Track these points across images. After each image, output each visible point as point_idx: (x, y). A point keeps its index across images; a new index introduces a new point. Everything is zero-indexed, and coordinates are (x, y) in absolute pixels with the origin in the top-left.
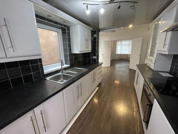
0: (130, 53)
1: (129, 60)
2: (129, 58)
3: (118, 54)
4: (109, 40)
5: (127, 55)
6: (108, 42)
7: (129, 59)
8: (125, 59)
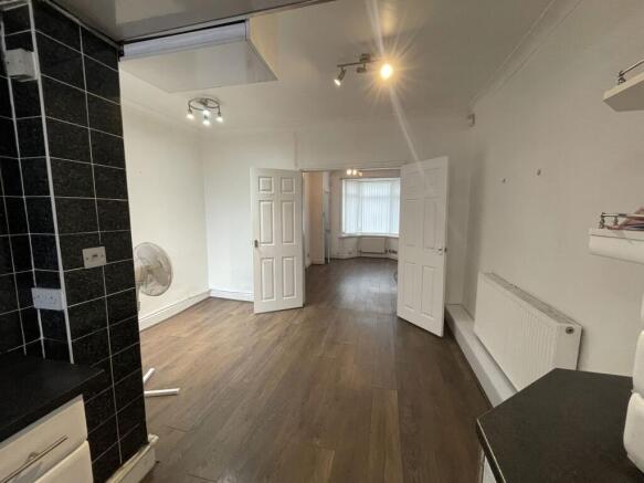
0: (395, 231)
1: (396, 261)
2: (395, 252)
3: (350, 237)
4: (292, 167)
5: (387, 239)
6: (283, 175)
7: (393, 256)
8: (379, 256)
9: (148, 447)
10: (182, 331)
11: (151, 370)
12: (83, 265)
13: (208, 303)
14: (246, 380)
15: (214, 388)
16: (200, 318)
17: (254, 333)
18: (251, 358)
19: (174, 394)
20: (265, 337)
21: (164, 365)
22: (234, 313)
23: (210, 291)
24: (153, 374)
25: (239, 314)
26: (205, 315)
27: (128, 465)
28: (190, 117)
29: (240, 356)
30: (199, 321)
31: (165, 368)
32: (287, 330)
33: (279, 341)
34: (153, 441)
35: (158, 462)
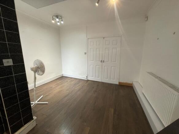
9: (33, 120)
10: (53, 85)
11: (42, 96)
12: (3, 65)
13: (62, 78)
14: (68, 101)
15: (58, 103)
16: (59, 82)
17: (73, 87)
18: (70, 95)
19: (46, 104)
20: (76, 89)
21: (46, 95)
22: (68, 81)
23: (63, 74)
24: (43, 97)
25: (70, 81)
26: (61, 81)
27: (26, 126)
28: (53, 22)
29: (67, 94)
30: (59, 83)
31: (46, 96)
32: (82, 87)
33: (80, 90)
34: (35, 119)
35: (37, 125)
